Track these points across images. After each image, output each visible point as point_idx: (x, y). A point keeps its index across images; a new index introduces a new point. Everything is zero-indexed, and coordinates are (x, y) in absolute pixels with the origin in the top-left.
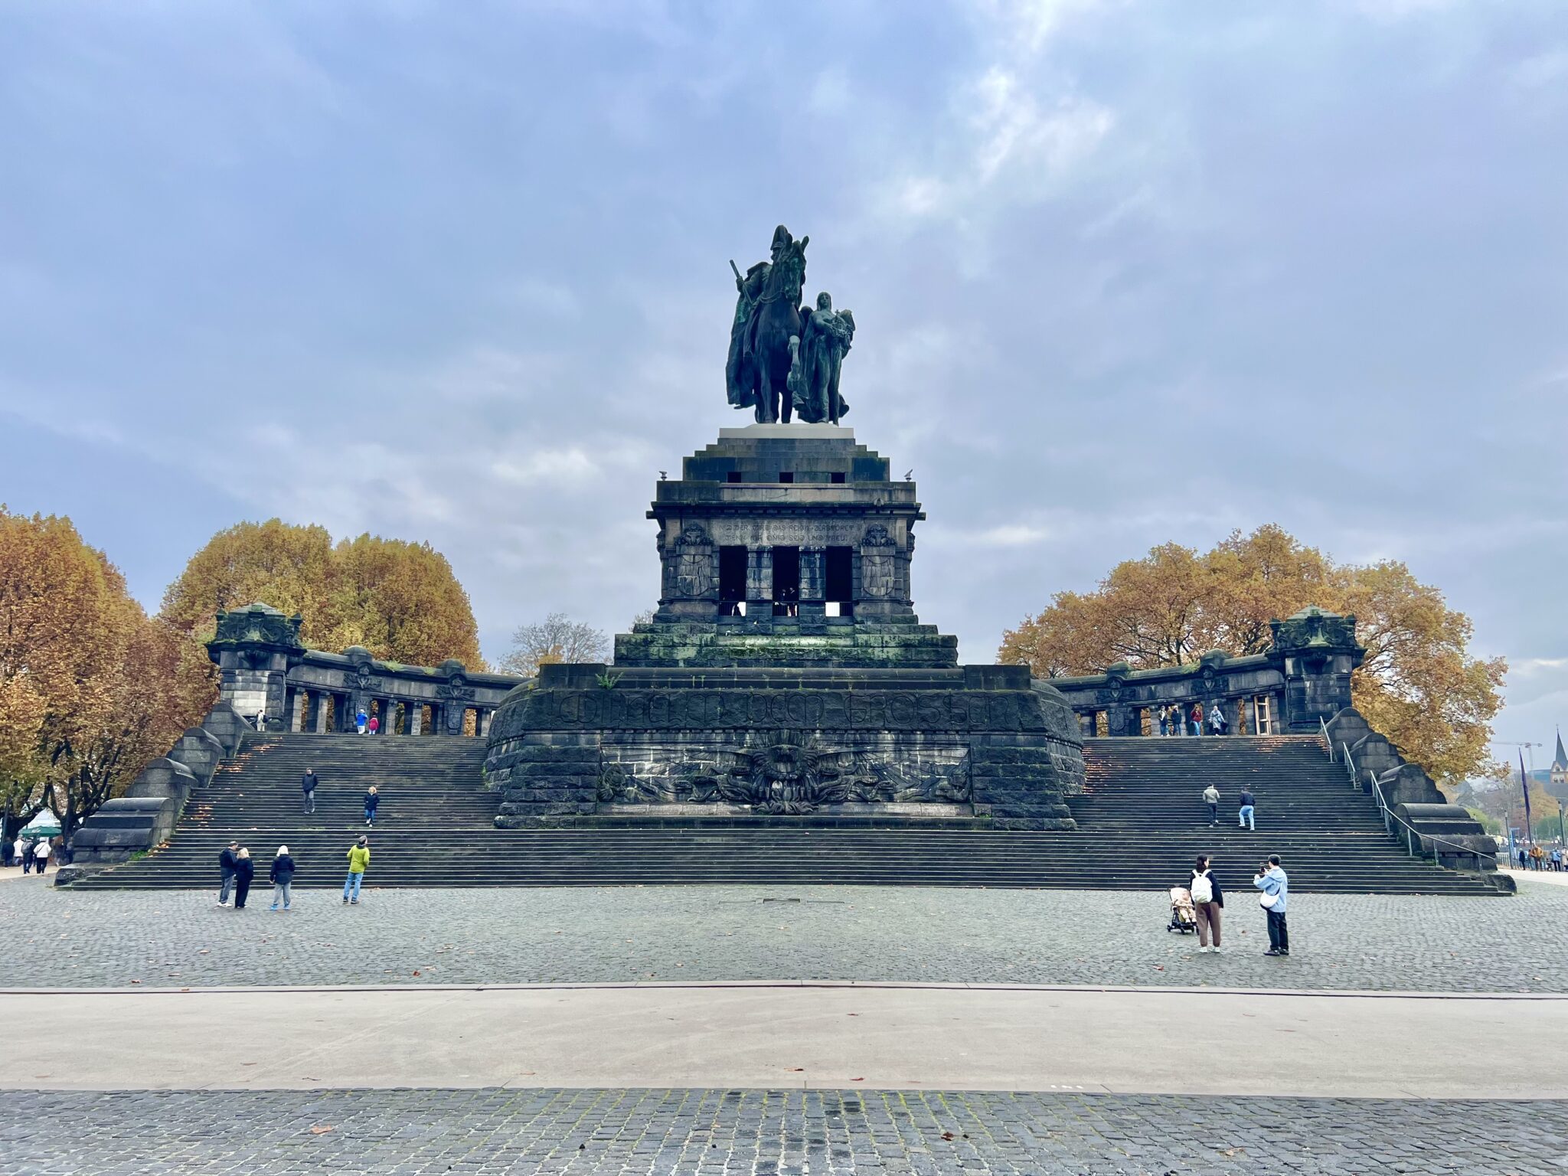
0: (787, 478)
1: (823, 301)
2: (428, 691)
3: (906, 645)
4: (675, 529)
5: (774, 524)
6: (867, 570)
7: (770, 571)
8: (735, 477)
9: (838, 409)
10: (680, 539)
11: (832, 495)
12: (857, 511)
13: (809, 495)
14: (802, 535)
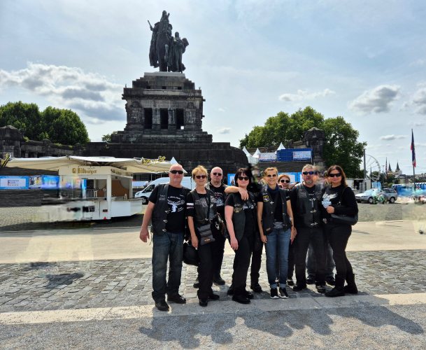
0: (164, 88)
3: (198, 137)
4: (130, 102)
5: (160, 101)
6: (188, 116)
7: (159, 116)
8: (149, 87)
9: (182, 68)
10: (132, 106)
11: (177, 93)
12: (184, 98)
13: (170, 93)
14: (168, 105)
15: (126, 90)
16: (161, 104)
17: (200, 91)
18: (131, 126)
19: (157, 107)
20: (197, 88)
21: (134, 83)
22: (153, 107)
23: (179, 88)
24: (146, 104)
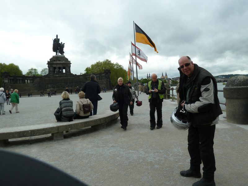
0: (59, 61)
1: (62, 43)
2: (21, 78)
6: (67, 69)
7: (58, 69)
8: (54, 61)
9: (64, 53)
10: (50, 67)
11: (63, 62)
12: (65, 64)
13: (61, 62)
14: (61, 66)
15: (48, 62)
16: (58, 66)
17: (70, 62)
18: (50, 73)
21: (50, 59)
22: (56, 67)
24: (54, 66)
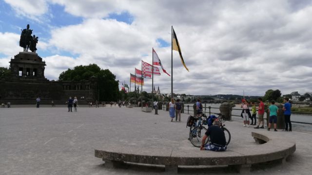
0: (29, 60)
3: (43, 80)
4: (13, 65)
5: (27, 65)
6: (39, 71)
8: (22, 59)
11: (35, 62)
12: (38, 64)
13: (31, 62)
14: (31, 67)
15: (12, 60)
17: (45, 62)
19: (26, 67)
20: (43, 61)
21: (15, 56)
22: (23, 67)
23: (35, 60)
